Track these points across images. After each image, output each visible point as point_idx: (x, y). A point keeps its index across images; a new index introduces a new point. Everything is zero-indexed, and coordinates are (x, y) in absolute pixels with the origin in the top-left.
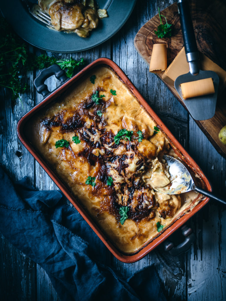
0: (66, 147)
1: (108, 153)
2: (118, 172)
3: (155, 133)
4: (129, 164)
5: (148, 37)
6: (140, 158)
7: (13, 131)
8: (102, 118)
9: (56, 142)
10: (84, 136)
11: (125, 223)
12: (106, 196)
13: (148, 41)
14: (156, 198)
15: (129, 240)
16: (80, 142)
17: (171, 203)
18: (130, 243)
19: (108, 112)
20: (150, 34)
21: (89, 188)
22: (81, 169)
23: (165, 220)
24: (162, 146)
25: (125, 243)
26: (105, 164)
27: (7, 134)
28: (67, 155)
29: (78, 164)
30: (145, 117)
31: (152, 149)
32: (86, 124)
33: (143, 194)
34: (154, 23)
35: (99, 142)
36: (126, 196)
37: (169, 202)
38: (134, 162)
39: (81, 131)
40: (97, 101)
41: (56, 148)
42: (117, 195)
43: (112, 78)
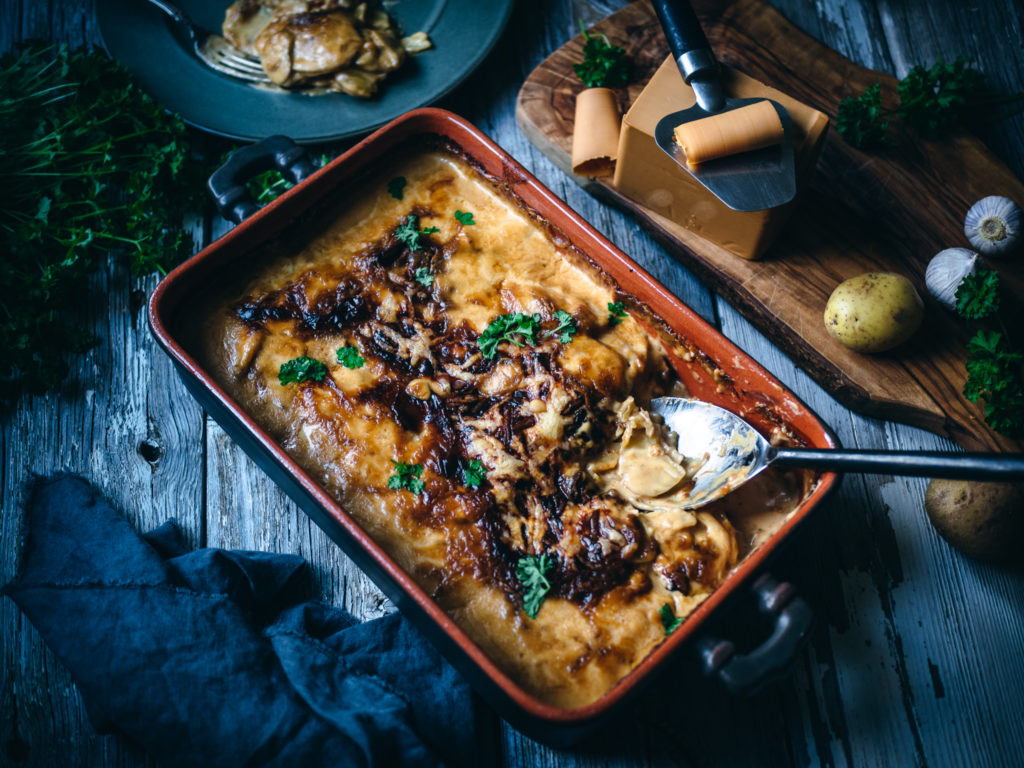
0: (317, 379)
1: (459, 390)
2: (502, 442)
3: (612, 324)
4: (535, 415)
5: (558, 91)
6: (573, 394)
7: (133, 380)
8: (432, 290)
9: (282, 367)
10: (377, 345)
11: (542, 613)
12: (463, 523)
13: (557, 98)
14: (645, 525)
15: (565, 675)
16: (365, 364)
17: (700, 538)
18: (570, 684)
19: (452, 271)
20: (562, 83)
21: (402, 501)
22: (369, 441)
23: (689, 598)
24: (641, 358)
25: (550, 685)
26: (452, 424)
27: (110, 391)
28: (319, 402)
29: (359, 428)
30: (576, 279)
31: (608, 362)
32: (380, 310)
33: (596, 514)
34: (572, 56)
35: (427, 360)
36: (537, 524)
37: (693, 537)
38: (553, 407)
39: (366, 331)
40: (413, 241)
41: (282, 384)
42: (505, 517)
43: (456, 181)
